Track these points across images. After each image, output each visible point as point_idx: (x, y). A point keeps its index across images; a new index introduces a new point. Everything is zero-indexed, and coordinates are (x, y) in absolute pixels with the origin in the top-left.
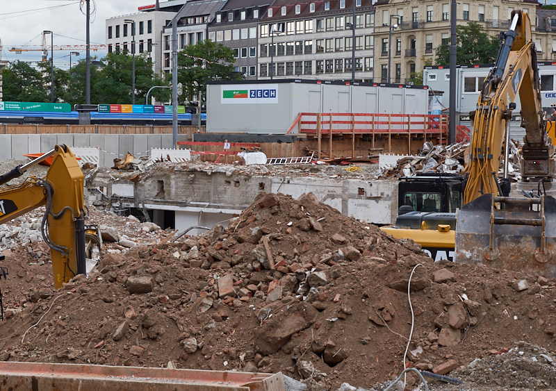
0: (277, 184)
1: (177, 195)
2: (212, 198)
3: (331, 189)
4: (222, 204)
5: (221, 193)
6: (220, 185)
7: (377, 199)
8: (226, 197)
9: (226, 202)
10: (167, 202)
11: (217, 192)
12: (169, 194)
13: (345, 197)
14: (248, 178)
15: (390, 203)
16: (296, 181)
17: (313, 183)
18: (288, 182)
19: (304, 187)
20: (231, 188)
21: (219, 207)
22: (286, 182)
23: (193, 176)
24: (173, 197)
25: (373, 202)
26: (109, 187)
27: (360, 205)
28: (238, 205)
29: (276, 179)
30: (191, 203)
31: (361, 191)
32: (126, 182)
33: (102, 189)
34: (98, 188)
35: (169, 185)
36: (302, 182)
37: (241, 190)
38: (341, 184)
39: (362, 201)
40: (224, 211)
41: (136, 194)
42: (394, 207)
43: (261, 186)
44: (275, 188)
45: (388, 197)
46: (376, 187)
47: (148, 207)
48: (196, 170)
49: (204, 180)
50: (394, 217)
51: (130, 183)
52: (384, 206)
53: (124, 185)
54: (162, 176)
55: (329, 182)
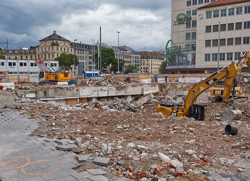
1: (51, 95)
2: (63, 95)
7: (105, 91)
8: (67, 94)
9: (67, 95)
10: (48, 98)
11: (64, 93)
12: (49, 95)
13: (98, 91)
14: (73, 88)
16: (86, 88)
17: (90, 88)
18: (84, 89)
20: (69, 92)
21: (65, 97)
23: (57, 89)
25: (104, 91)
26: (25, 95)
28: (71, 96)
29: (81, 88)
31: (101, 89)
32: (32, 93)
33: (22, 96)
34: (20, 96)
35: (49, 92)
36: (88, 88)
37: (72, 92)
38: (97, 88)
39: (102, 92)
40: (67, 98)
41: (36, 96)
42: (108, 92)
43: (77, 90)
44: (81, 90)
45: (107, 90)
46: (104, 88)
47: (41, 99)
48: (58, 87)
49: (60, 90)
50: (108, 94)
51: (34, 93)
52: (106, 92)
53: (31, 94)
54: (46, 90)
55: (94, 88)
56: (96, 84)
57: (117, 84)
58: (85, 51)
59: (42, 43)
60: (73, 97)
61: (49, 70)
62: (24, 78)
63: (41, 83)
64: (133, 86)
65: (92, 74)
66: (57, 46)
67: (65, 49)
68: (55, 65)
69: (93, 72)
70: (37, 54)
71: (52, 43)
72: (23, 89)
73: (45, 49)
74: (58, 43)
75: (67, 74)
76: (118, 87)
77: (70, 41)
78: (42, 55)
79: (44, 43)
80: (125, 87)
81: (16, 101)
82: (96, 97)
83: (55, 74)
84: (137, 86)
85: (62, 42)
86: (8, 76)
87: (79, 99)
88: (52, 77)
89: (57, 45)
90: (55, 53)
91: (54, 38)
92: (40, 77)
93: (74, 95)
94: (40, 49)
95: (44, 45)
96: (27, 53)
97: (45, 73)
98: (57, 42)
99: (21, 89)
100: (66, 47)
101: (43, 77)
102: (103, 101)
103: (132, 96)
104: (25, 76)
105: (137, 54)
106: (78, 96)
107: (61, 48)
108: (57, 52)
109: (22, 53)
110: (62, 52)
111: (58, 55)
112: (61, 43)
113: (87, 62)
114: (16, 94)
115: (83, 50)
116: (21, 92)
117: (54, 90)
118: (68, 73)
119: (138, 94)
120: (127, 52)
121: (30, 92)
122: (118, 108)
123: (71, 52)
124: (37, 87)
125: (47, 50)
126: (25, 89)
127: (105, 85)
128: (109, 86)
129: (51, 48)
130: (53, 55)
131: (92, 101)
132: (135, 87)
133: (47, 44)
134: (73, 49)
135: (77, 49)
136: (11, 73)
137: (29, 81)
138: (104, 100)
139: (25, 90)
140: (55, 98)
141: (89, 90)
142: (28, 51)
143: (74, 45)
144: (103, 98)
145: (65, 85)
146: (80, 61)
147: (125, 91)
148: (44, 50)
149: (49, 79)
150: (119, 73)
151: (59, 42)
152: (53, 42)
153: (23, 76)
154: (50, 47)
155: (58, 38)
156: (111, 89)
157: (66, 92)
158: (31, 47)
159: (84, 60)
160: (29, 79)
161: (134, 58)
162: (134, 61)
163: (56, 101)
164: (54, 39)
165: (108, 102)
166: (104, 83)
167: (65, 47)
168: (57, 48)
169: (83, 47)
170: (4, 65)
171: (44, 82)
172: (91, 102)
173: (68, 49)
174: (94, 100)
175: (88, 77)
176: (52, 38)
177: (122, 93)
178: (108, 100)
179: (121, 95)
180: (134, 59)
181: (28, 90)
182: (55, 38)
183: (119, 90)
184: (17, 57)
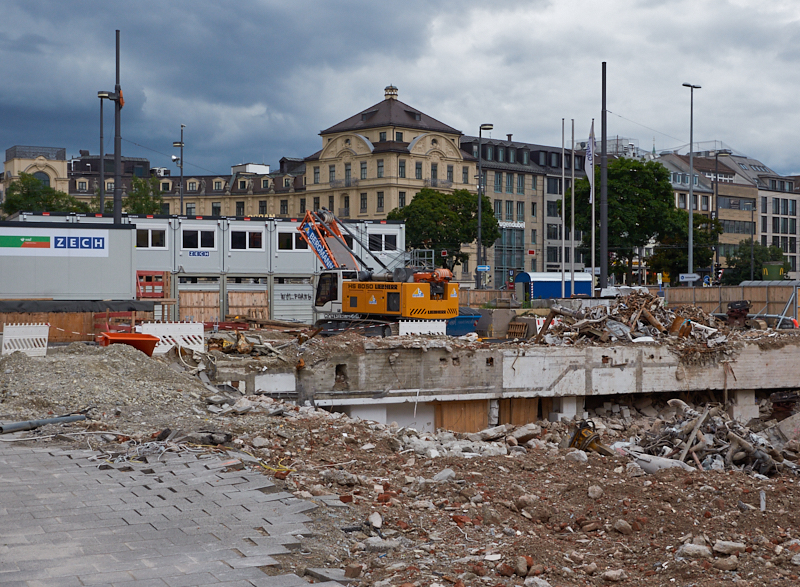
0: (509, 359)
1: (367, 380)
2: (423, 383)
3: (573, 359)
4: (437, 389)
5: (435, 375)
6: (434, 364)
7: (621, 366)
8: (442, 380)
9: (442, 386)
10: (351, 394)
11: (428, 374)
12: (356, 382)
13: (588, 367)
14: (471, 353)
15: (634, 369)
16: (533, 353)
17: (552, 354)
18: (524, 355)
19: (542, 360)
20: (448, 368)
21: (432, 394)
22: (521, 354)
23: (397, 355)
24: (363, 386)
25: (618, 369)
26: (249, 381)
27: (605, 375)
28: (459, 389)
29: (508, 352)
30: (391, 392)
31: (605, 359)
32: (281, 371)
33: (236, 384)
34: (229, 383)
35: (357, 369)
36: (540, 354)
37: (463, 368)
38: (584, 352)
39: (607, 370)
40: (439, 398)
41: (299, 387)
42: (639, 374)
43: (490, 361)
44: (507, 363)
45: (633, 364)
46: (621, 354)
47: (321, 403)
48: (401, 347)
49: (411, 360)
50: (639, 384)
51: (289, 371)
52: (629, 373)
53: (278, 375)
54: (344, 358)
55: (571, 351)
56: (581, 335)
57: (686, 332)
58: (528, 179)
59: (331, 143)
60: (469, 392)
61: (360, 268)
62: (248, 300)
63: (322, 328)
64: (763, 347)
65: (560, 282)
66: (402, 157)
67: (434, 168)
68: (391, 241)
69: (568, 277)
70: (311, 193)
71: (377, 140)
72: (242, 353)
73: (348, 170)
74: (405, 140)
75: (445, 287)
76: (686, 351)
77: (459, 134)
78: (331, 199)
79: (340, 145)
80: (722, 352)
81: (211, 407)
82: (579, 398)
83: (388, 287)
84: (786, 348)
85: (421, 135)
86: (177, 293)
87: (495, 405)
88: (373, 300)
89: (401, 149)
90: (390, 186)
91: (386, 121)
92: (321, 300)
93: (472, 385)
94: (324, 170)
95: (343, 153)
96: (266, 191)
97: (341, 281)
98: (400, 136)
99: (232, 351)
100: (443, 157)
101: (333, 296)
102: (612, 414)
103: (761, 394)
104: (253, 293)
105: (787, 187)
106: (490, 391)
107: (419, 167)
108: (401, 182)
109: (244, 191)
110: (420, 184)
111: (402, 195)
112: (419, 143)
113: (538, 227)
114: (212, 374)
115: (522, 174)
116: (232, 366)
117: (382, 359)
118: (448, 279)
119: (790, 385)
120: (736, 179)
121: (274, 365)
122: (689, 453)
123: (465, 180)
124: (302, 346)
125: (356, 172)
126: (252, 352)
127: (623, 340)
128: (641, 343)
129: (372, 166)
130: (380, 196)
131: (560, 416)
132: (775, 353)
133: (354, 146)
134: (473, 170)
135: (492, 169)
136: (194, 280)
137: (270, 314)
138: (616, 409)
139: (250, 359)
140: (386, 395)
141: (547, 363)
142: (270, 182)
143: (478, 151)
144: (615, 403)
145: (431, 336)
146: (503, 224)
147: (721, 368)
148: (340, 174)
149: (360, 309)
150: (694, 283)
151: (407, 136)
152: (383, 139)
153: (245, 292)
154: (369, 161)
155: (406, 120)
156: (655, 359)
157: (435, 369)
158: (283, 162)
159: (522, 219)
160: (269, 305)
161: (770, 208)
162: (770, 222)
163: (391, 409)
164: (390, 125)
165: (638, 423)
166: (618, 329)
167: (435, 159)
168: (402, 166)
169: (519, 159)
170: (162, 245)
171: (337, 323)
172: (556, 420)
173: (450, 170)
174: (569, 413)
175: (543, 300)
176: (377, 120)
177: (707, 379)
178: (640, 414)
179: (703, 387)
180: (770, 215)
181: (264, 359)
182: (395, 120)
183: (695, 363)
184: (219, 209)
